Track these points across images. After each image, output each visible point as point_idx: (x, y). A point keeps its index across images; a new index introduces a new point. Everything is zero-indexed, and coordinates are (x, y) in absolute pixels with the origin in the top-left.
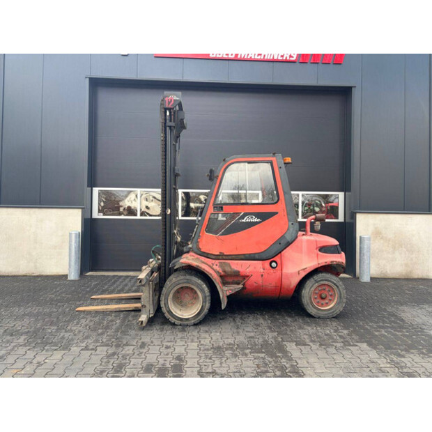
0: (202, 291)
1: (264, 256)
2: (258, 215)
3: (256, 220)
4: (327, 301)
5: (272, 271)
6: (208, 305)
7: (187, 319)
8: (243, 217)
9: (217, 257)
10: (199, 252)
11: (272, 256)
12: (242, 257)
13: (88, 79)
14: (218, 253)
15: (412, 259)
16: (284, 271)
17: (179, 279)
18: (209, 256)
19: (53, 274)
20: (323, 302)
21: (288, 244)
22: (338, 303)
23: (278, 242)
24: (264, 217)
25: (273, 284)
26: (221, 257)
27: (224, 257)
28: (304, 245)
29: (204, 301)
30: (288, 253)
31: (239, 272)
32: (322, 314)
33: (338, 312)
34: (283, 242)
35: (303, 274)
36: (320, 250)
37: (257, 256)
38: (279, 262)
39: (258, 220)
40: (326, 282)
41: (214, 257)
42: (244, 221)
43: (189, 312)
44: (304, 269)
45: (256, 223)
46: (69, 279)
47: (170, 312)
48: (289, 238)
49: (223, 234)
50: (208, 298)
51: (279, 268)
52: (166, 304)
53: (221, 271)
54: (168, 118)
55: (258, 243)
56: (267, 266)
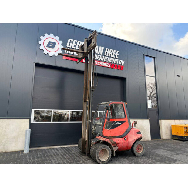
0: (109, 150)
1: (123, 136)
2: (120, 122)
4: (140, 150)
5: (125, 141)
6: (111, 155)
7: (104, 161)
8: (116, 123)
9: (108, 138)
10: (103, 136)
12: (116, 137)
13: (35, 64)
14: (109, 136)
15: (144, 134)
16: (129, 141)
17: (101, 146)
18: (106, 137)
20: (139, 151)
21: (129, 131)
22: (143, 151)
23: (126, 131)
24: (122, 122)
25: (126, 146)
26: (110, 138)
29: (110, 154)
30: (129, 135)
31: (116, 142)
32: (139, 155)
33: (143, 153)
34: (128, 131)
35: (134, 141)
36: (137, 133)
37: (121, 136)
38: (127, 138)
39: (120, 124)
40: (139, 144)
41: (107, 138)
43: (105, 159)
45: (120, 125)
47: (99, 159)
49: (110, 129)
50: (111, 153)
51: (127, 140)
52: (98, 157)
55: (121, 132)
56: (124, 140)
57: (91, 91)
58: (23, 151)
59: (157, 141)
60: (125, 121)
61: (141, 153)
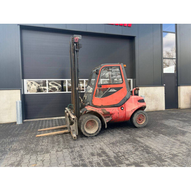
0: (98, 121)
1: (118, 105)
2: (115, 88)
3: (115, 91)
4: (141, 121)
5: (122, 111)
6: (100, 127)
7: (93, 134)
8: (109, 90)
9: (100, 107)
10: (93, 106)
11: (121, 105)
12: (110, 106)
13: (19, 26)
14: (100, 105)
15: (157, 104)
16: (126, 110)
17: (88, 117)
18: (97, 107)
19: (7, 122)
20: (140, 121)
21: (127, 100)
22: (145, 121)
23: (124, 99)
24: (118, 89)
25: (123, 116)
26: (102, 107)
27: (103, 107)
28: (133, 99)
29: (99, 126)
30: (127, 103)
31: (109, 112)
32: (140, 126)
33: (145, 125)
34: (125, 99)
35: (133, 111)
36: (138, 101)
37: (116, 106)
38: (124, 107)
39: (116, 91)
40: (141, 114)
41: (99, 107)
42: (110, 91)
43: (93, 131)
44: (134, 109)
45: (115, 92)
46: (17, 124)
47: (85, 132)
48: (127, 97)
49: (102, 97)
50: (101, 124)
51: (124, 109)
52: (83, 129)
53: (102, 113)
54: (75, 47)
55: (116, 100)
56: (120, 109)
57: (75, 51)
58: (16, 123)
59: (173, 110)
60: (122, 87)
61: (142, 124)
